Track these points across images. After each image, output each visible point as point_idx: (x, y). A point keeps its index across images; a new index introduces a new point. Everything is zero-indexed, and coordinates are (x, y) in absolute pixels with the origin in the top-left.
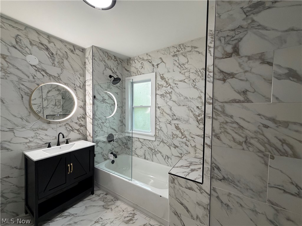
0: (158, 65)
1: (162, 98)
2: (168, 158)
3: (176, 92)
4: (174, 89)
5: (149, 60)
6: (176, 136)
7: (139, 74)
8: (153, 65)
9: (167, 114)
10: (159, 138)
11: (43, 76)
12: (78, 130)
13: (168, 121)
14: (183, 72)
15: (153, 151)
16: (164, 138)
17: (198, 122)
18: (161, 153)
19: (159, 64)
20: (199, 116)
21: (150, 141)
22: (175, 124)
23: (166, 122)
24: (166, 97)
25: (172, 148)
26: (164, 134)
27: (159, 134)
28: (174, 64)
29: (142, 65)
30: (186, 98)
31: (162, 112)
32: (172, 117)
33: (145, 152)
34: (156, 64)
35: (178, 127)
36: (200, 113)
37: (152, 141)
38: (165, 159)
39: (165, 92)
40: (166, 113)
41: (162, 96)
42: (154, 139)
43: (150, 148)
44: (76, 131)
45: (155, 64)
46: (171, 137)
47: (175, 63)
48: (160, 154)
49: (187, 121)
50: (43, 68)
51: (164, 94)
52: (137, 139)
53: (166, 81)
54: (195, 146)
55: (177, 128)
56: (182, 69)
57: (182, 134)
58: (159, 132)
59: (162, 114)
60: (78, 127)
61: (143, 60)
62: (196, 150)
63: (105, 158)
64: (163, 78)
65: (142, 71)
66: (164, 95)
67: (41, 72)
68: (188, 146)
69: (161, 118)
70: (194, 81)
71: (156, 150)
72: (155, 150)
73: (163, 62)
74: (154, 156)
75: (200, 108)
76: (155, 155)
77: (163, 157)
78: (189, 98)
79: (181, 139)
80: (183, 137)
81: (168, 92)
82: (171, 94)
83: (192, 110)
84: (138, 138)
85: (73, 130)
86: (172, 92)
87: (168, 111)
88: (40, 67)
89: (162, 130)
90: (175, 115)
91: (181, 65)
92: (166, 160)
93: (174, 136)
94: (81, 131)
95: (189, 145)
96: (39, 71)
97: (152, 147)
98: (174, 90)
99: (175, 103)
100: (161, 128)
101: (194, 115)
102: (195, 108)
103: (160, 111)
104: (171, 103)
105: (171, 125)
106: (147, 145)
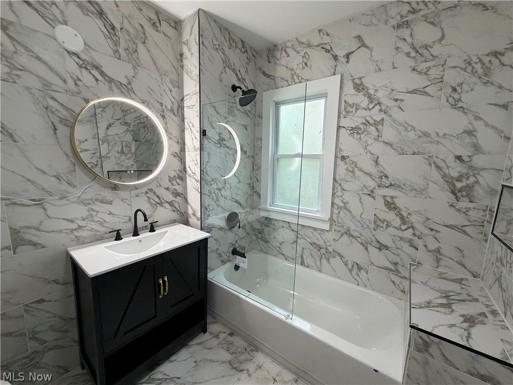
0: (348, 56)
1: (355, 135)
2: (360, 268)
3: (394, 121)
4: (391, 112)
5: (326, 44)
6: (385, 223)
7: (296, 80)
8: (335, 58)
9: (365, 173)
10: (339, 225)
11: (97, 80)
12: (171, 204)
13: (366, 190)
14: (422, 66)
15: (323, 251)
16: (352, 227)
17: (454, 193)
18: (342, 257)
19: (352, 52)
20: (459, 179)
21: (315, 229)
22: (384, 197)
23: (361, 192)
24: (366, 133)
25: (373, 251)
26: (354, 217)
27: (339, 217)
28: (397, 48)
29: (305, 60)
30: (426, 134)
31: (351, 169)
32: (378, 180)
33: (303, 251)
34: (345, 53)
35: (394, 203)
36: (464, 171)
37: (322, 230)
38: (350, 271)
39: (364, 121)
40: (362, 171)
41: (354, 130)
42: (326, 227)
43: (315, 243)
44: (167, 205)
45: (341, 53)
46: (372, 226)
47: (401, 44)
48: (338, 258)
49: (421, 192)
50: (95, 60)
51: (362, 126)
52: (285, 225)
53: (369, 94)
54: (438, 251)
55: (390, 205)
56: (419, 58)
57: (404, 220)
58: (339, 213)
59: (352, 172)
60: (170, 198)
61: (309, 45)
62: (438, 260)
63: (222, 259)
64: (359, 87)
65: (306, 73)
66: (360, 129)
67: (91, 71)
68: (417, 249)
69: (347, 181)
70: (455, 90)
71: (330, 249)
72: (327, 249)
73: (364, 45)
74: (324, 261)
75: (466, 159)
76: (328, 259)
77: (346, 265)
78: (434, 135)
79: (400, 231)
80: (403, 227)
81: (371, 121)
82: (380, 127)
83: (441, 164)
84: (289, 223)
85: (161, 204)
86: (383, 120)
87: (369, 166)
88: (87, 59)
89: (347, 209)
90: (387, 177)
91: (418, 51)
92: (354, 273)
93: (379, 223)
94: (176, 205)
95: (421, 247)
96: (87, 69)
97: (321, 243)
98: (391, 116)
99: (389, 148)
100: (345, 203)
101: (444, 176)
102: (451, 160)
103: (345, 167)
104: (377, 148)
105: (374, 198)
106: (309, 237)
